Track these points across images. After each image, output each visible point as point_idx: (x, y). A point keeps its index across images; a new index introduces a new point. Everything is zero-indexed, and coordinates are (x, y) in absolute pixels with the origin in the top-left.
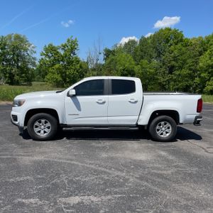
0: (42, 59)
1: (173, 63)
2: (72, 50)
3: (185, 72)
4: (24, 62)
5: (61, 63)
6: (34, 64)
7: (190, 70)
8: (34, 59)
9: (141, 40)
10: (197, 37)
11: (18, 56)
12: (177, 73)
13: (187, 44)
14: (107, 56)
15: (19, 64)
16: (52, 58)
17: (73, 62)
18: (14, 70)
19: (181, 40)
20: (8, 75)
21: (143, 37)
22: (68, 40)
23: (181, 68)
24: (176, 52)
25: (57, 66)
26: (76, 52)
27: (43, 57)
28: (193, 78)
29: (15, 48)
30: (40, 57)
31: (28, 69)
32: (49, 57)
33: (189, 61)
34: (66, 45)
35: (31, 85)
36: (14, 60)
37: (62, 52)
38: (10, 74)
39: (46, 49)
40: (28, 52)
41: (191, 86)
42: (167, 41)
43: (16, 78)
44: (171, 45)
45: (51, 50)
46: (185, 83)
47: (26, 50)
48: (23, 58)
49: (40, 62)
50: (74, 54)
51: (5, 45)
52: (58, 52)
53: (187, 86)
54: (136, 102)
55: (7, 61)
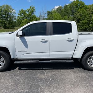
0: (19, 16)
1: (80, 17)
2: (32, 12)
3: (85, 21)
4: (11, 18)
5: (27, 18)
6: (15, 19)
7: (87, 20)
8: (15, 16)
9: (64, 7)
10: (91, 5)
11: (8, 15)
12: (81, 22)
13: (86, 8)
14: (49, 15)
15: (9, 19)
16: (23, 16)
17: (33, 17)
18: (6, 22)
19: (84, 6)
20: (3, 24)
21: (65, 5)
22: (31, 7)
23: (83, 19)
24: (81, 12)
25: (26, 20)
26: (34, 13)
27: (19, 15)
28: (89, 24)
29: (6, 12)
30: (18, 16)
31: (12, 21)
32: (22, 16)
33: (87, 16)
34: (29, 9)
35: (14, 29)
36: (6, 17)
37: (28, 13)
38: (4, 23)
39: (20, 12)
40: (12, 13)
41: (87, 28)
42: (77, 7)
43: (7, 25)
44: (79, 8)
45: (23, 12)
46: (85, 27)
47: (11, 12)
48: (10, 16)
49: (18, 18)
50: (33, 14)
51: (1, 10)
52: (26, 13)
53: (86, 28)
54: (72, 40)
55: (3, 17)
